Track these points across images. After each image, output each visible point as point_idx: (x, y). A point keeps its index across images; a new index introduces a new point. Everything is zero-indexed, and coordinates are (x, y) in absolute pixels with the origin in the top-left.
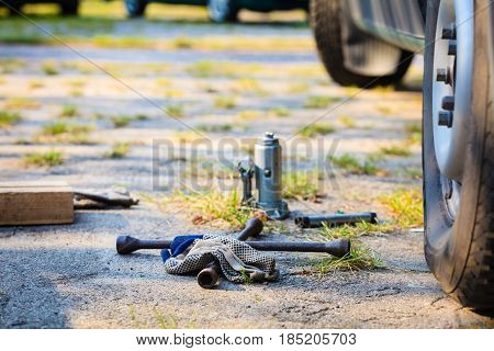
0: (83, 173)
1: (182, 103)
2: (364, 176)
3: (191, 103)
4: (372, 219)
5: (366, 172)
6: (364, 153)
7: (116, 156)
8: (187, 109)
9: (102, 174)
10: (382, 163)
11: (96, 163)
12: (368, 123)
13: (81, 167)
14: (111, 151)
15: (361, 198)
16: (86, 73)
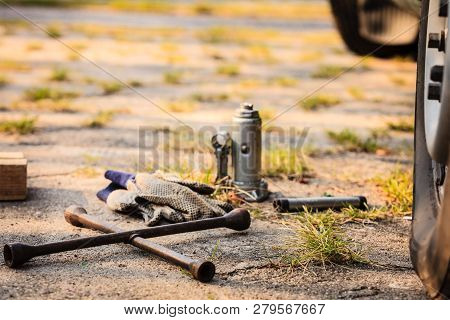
0: (54, 144)
1: (182, 71)
2: (364, 154)
3: (192, 70)
4: (361, 204)
5: (366, 148)
6: (368, 129)
7: (95, 126)
8: (187, 77)
9: (75, 145)
10: (386, 140)
11: (72, 133)
12: (378, 95)
13: (54, 137)
14: (90, 121)
15: (353, 180)
16: (92, 36)
